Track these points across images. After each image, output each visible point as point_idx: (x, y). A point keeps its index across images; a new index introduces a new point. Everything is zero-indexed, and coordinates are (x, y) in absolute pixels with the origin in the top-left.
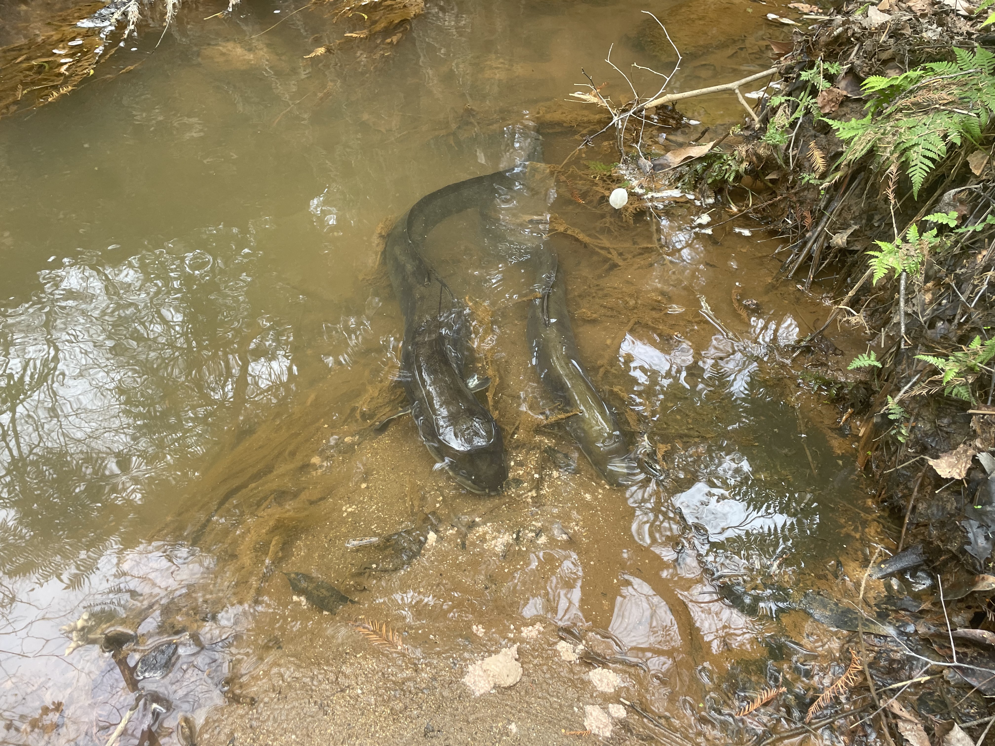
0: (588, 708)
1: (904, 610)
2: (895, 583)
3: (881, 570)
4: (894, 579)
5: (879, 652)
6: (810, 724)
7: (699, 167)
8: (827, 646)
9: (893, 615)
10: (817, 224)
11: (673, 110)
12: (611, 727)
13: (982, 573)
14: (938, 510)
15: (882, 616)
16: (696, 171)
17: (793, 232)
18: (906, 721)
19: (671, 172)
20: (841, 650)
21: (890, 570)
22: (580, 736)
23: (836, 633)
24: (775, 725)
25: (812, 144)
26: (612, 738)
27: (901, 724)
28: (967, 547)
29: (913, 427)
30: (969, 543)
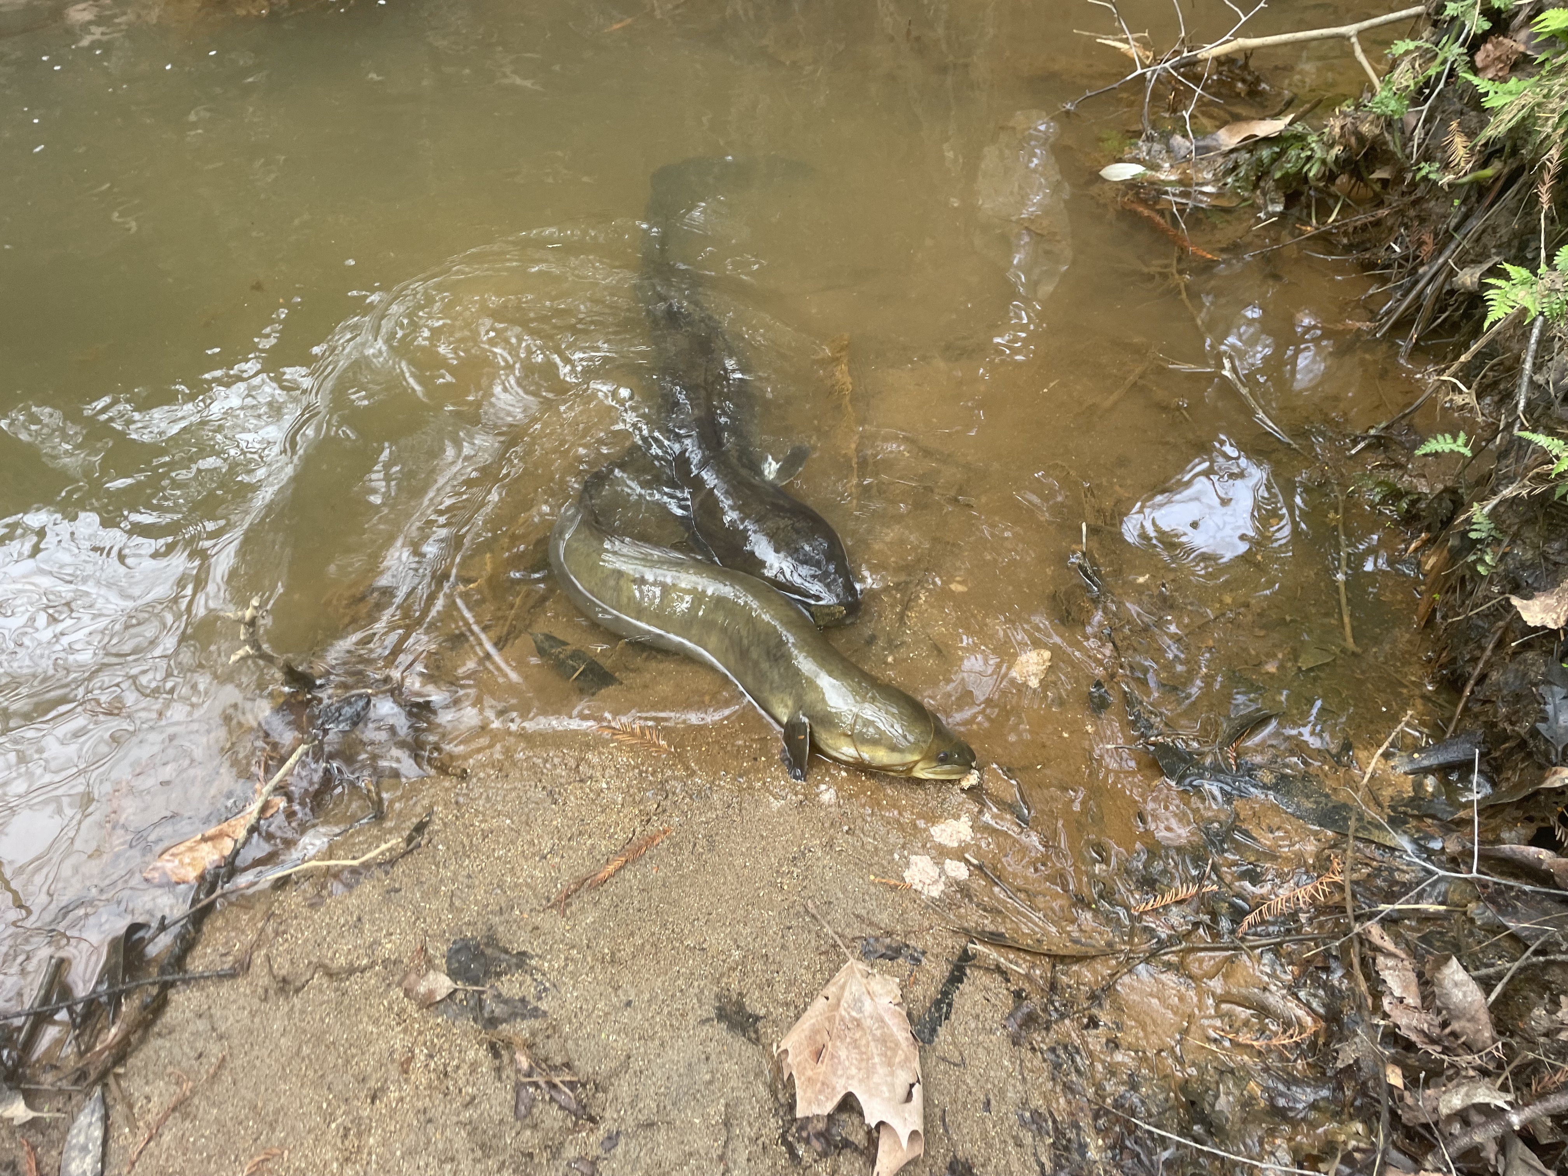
0: (913, 858)
1: (1433, 817)
2: (1430, 783)
3: (1412, 760)
4: (1431, 777)
5: (1379, 869)
6: (1242, 940)
7: (1265, 153)
8: (1297, 846)
9: (1413, 823)
10: (1440, 253)
11: (1245, 67)
12: (941, 887)
13: (1555, 765)
14: (1516, 677)
15: (1397, 822)
16: (1260, 160)
17: (1400, 266)
18: (1389, 955)
19: (1220, 160)
20: (1317, 856)
21: (1426, 763)
22: (894, 888)
23: (1316, 834)
24: (1189, 933)
25: (1454, 125)
26: (940, 900)
27: (1381, 959)
28: (1541, 726)
29: (1505, 554)
30: (1545, 719)
